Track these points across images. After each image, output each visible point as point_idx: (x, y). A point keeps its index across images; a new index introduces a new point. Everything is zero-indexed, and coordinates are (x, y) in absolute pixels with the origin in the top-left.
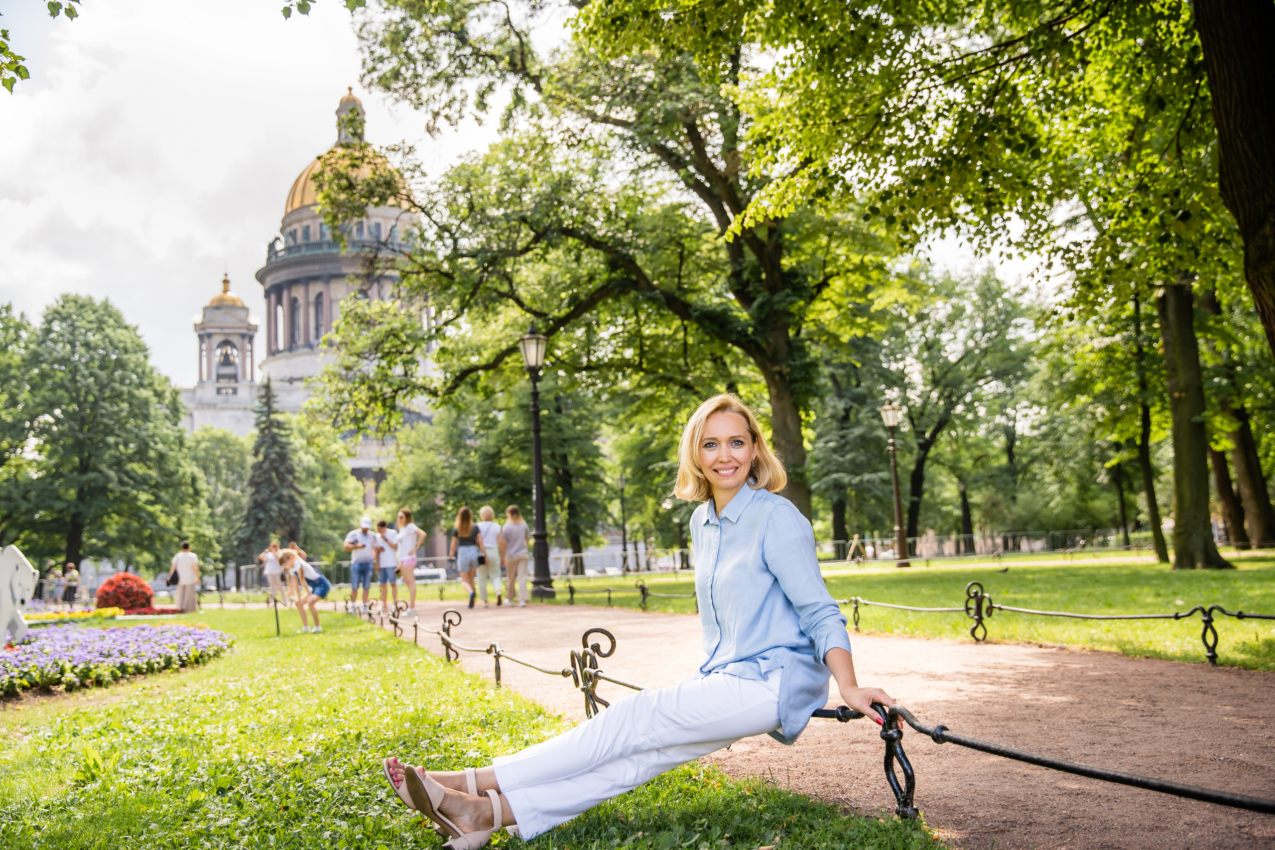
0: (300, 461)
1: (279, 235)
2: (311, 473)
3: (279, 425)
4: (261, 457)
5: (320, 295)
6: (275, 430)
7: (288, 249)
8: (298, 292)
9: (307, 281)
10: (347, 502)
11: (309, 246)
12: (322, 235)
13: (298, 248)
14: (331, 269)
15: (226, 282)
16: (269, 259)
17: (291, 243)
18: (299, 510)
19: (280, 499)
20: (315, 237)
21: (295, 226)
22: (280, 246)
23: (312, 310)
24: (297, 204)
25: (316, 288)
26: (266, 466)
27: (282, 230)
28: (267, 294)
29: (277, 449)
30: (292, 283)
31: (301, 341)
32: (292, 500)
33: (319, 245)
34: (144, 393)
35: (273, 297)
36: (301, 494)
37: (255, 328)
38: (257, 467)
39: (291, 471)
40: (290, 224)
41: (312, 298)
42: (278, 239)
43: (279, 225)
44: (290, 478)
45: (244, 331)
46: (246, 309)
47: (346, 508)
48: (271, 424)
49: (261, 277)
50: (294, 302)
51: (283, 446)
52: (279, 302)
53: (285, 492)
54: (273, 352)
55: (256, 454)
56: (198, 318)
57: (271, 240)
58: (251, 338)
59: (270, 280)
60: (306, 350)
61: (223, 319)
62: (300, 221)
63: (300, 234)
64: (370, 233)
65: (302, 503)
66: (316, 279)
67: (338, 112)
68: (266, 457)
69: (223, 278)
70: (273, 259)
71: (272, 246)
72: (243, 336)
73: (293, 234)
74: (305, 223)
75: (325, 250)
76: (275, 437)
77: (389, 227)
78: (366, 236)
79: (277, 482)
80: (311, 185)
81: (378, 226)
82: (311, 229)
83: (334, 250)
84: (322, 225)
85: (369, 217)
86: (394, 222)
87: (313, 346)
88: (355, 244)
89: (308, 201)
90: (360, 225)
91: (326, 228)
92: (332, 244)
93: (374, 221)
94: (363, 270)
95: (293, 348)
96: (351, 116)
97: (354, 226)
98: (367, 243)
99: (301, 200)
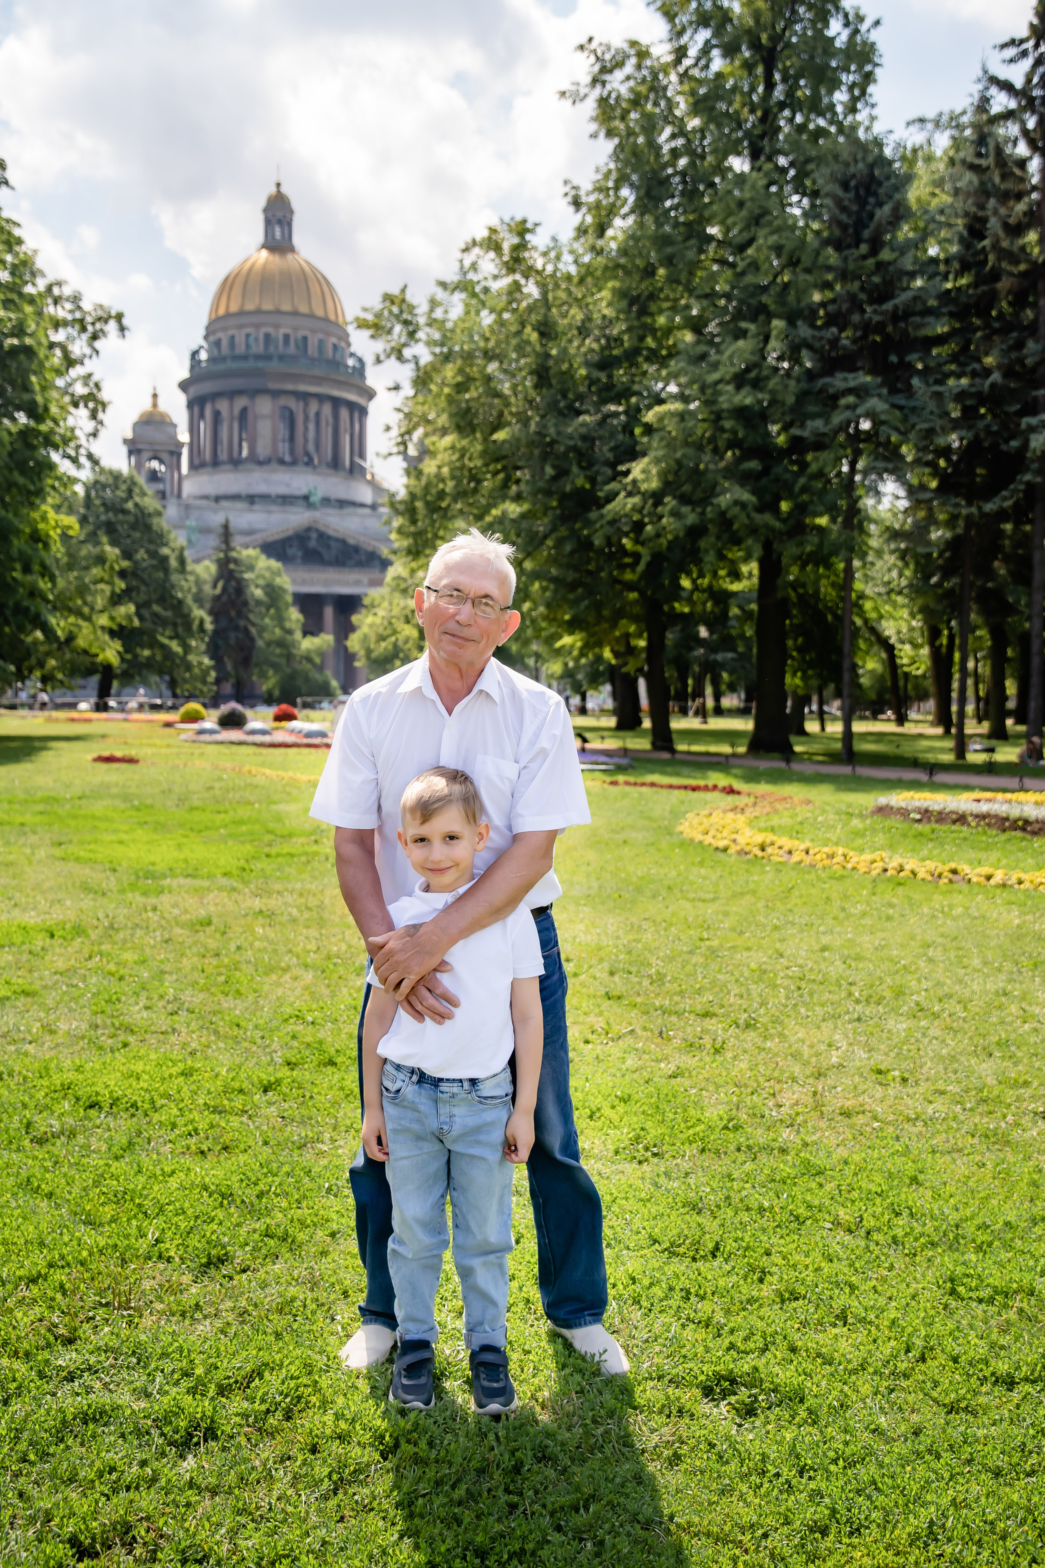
0: (253, 595)
1: (202, 343)
2: (258, 603)
3: (236, 561)
4: (218, 591)
5: (244, 411)
6: (232, 566)
7: (211, 360)
8: (223, 406)
9: (232, 394)
10: (290, 632)
11: (236, 358)
12: (248, 346)
13: (223, 359)
14: (255, 383)
15: (155, 396)
16: (192, 368)
17: (216, 352)
18: (252, 640)
19: (237, 628)
20: (241, 349)
21: (220, 335)
22: (203, 356)
23: (236, 426)
24: (222, 311)
25: (241, 402)
26: (224, 599)
27: (206, 338)
28: (190, 405)
29: (233, 583)
30: (215, 396)
31: (223, 456)
32: (246, 631)
33: (245, 358)
34: (165, 551)
35: (196, 410)
36: (254, 625)
37: (181, 445)
38: (217, 598)
39: (246, 603)
40: (214, 332)
41: (237, 411)
42: (201, 347)
43: (202, 332)
44: (245, 610)
45: (173, 448)
46: (175, 426)
47: (288, 637)
48: (228, 560)
49: (184, 386)
50: (217, 415)
51: (240, 581)
52: (202, 416)
53: (242, 623)
54: (192, 466)
55: (215, 586)
56: (129, 434)
57: (195, 347)
58: (179, 455)
59: (193, 390)
60: (229, 467)
61: (151, 433)
62: (225, 329)
63: (225, 343)
64: (297, 347)
65: (253, 630)
66: (240, 392)
67: (266, 210)
68: (224, 589)
69: (151, 392)
70: (197, 369)
71: (195, 354)
72: (172, 453)
73: (218, 344)
74: (231, 332)
75: (251, 364)
76: (231, 572)
77: (316, 341)
78: (292, 349)
79: (233, 613)
80: (237, 291)
81: (305, 339)
82: (237, 339)
83: (260, 364)
84: (248, 336)
85: (296, 329)
86: (320, 336)
87: (236, 462)
88: (282, 358)
89: (234, 308)
90: (287, 337)
91: (251, 339)
92: (258, 357)
93: (301, 333)
94: (290, 387)
95: (216, 463)
96: (279, 214)
97: (281, 338)
98: (294, 358)
99: (228, 307)
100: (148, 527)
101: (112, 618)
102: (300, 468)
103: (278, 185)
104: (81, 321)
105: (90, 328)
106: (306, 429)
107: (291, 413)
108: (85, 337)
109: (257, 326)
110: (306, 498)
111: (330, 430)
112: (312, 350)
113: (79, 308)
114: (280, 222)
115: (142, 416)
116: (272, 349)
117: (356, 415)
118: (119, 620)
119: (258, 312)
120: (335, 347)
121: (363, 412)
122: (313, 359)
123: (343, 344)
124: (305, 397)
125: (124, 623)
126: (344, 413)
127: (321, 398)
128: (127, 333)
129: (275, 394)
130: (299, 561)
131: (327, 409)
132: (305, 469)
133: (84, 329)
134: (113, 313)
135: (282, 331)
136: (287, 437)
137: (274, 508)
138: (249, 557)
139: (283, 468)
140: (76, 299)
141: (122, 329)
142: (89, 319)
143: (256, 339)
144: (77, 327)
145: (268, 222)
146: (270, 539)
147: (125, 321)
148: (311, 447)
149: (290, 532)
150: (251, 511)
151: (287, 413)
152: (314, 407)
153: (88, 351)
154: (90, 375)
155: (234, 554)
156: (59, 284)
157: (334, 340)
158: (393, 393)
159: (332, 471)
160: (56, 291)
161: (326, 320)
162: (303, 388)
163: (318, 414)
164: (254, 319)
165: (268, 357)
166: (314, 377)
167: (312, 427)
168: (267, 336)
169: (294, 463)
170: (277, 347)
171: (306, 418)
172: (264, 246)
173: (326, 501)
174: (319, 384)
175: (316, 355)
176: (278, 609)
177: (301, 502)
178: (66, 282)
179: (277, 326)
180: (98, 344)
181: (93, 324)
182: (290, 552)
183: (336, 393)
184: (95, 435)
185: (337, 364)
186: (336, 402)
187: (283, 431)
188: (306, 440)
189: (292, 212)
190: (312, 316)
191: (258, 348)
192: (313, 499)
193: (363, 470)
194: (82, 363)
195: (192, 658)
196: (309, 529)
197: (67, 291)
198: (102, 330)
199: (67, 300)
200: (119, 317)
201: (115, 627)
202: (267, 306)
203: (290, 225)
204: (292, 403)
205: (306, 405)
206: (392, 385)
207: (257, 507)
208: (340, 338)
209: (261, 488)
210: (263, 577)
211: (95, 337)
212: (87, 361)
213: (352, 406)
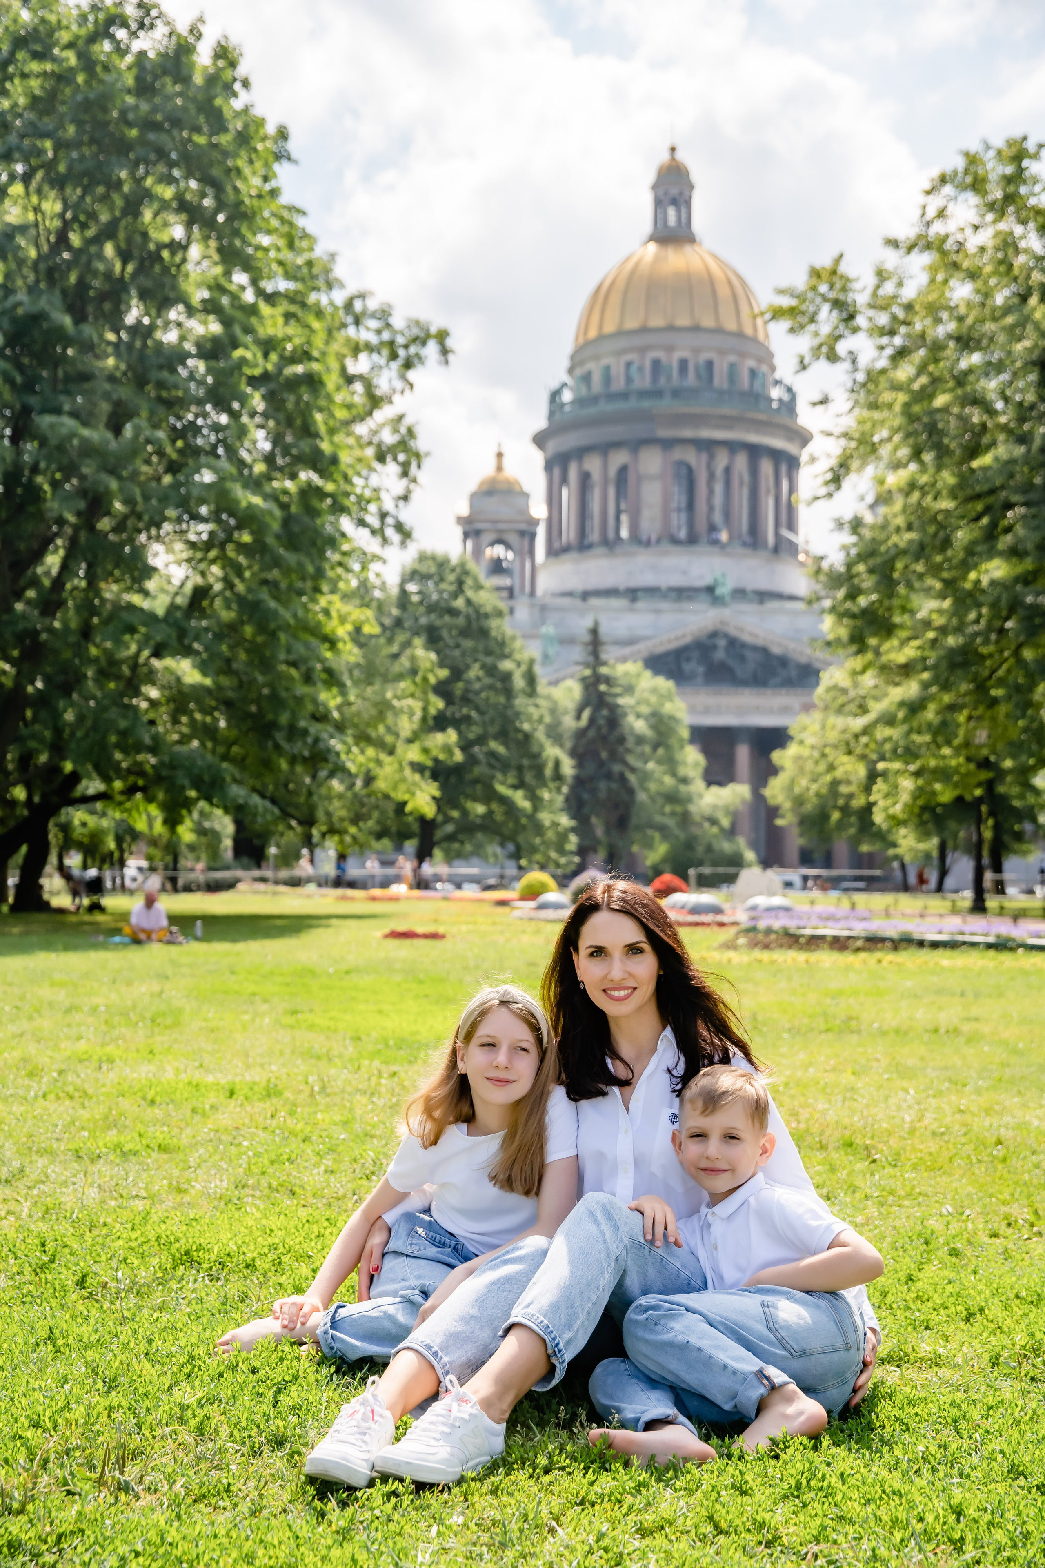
0: (632, 728)
1: (566, 378)
2: (640, 740)
3: (608, 680)
4: (584, 722)
5: (623, 471)
6: (603, 688)
7: (579, 402)
8: (593, 464)
9: (605, 448)
10: (685, 781)
11: (612, 397)
12: (629, 380)
13: (594, 400)
14: (639, 430)
15: (500, 455)
16: (551, 415)
17: (584, 391)
18: (631, 792)
19: (609, 776)
20: (619, 384)
21: (590, 366)
22: (567, 396)
23: (612, 493)
24: (593, 334)
25: (618, 458)
26: (591, 734)
27: (571, 371)
28: (549, 466)
29: (605, 712)
30: (581, 452)
31: (594, 536)
32: (623, 779)
33: (624, 396)
34: (506, 665)
35: (557, 472)
36: (633, 770)
37: (535, 522)
38: (580, 734)
39: (622, 740)
40: (582, 363)
41: (612, 472)
42: (565, 385)
43: (566, 363)
44: (621, 749)
45: (523, 527)
46: (527, 496)
47: (683, 788)
48: (598, 679)
49: (540, 440)
50: (585, 478)
51: (614, 709)
52: (564, 480)
53: (616, 768)
54: (553, 552)
55: (578, 717)
56: (464, 510)
57: (555, 385)
58: (533, 536)
59: (553, 446)
60: (601, 550)
61: (494, 507)
62: (597, 358)
63: (596, 377)
64: (698, 376)
65: (632, 778)
66: (617, 445)
67: (655, 187)
68: (592, 721)
70: (558, 416)
71: (555, 395)
72: (522, 533)
73: (587, 378)
74: (605, 362)
75: (633, 403)
76: (601, 696)
77: (725, 366)
78: (691, 380)
79: (604, 755)
80: (615, 300)
81: (710, 364)
82: (613, 372)
83: (646, 404)
84: (629, 365)
85: (696, 351)
86: (732, 358)
87: (611, 543)
88: (676, 393)
89: (610, 328)
90: (683, 364)
91: (634, 369)
92: (643, 394)
93: (704, 356)
94: (688, 433)
95: (583, 545)
96: (674, 191)
97: (675, 365)
98: (694, 393)
99: (601, 326)
100: (484, 633)
101: (425, 751)
102: (702, 548)
103: (673, 149)
104: (391, 343)
105: (402, 352)
106: (711, 492)
107: (690, 470)
108: (395, 365)
109: (643, 350)
110: (710, 590)
111: (745, 492)
112: (720, 380)
113: (388, 325)
114: (674, 202)
115: (482, 484)
116: (662, 381)
117: (784, 468)
118: (435, 752)
119: (644, 330)
120: (753, 373)
121: (793, 463)
122: (721, 392)
123: (764, 368)
124: (708, 446)
125: (442, 757)
126: (766, 467)
127: (732, 447)
128: (451, 357)
129: (667, 444)
130: (700, 680)
131: (741, 462)
132: (709, 548)
133: (394, 356)
134: (433, 330)
135: (677, 355)
136: (683, 504)
137: (664, 605)
138: (626, 674)
139: (677, 549)
140: (384, 315)
141: (445, 352)
142: (400, 340)
143: (641, 369)
144: (385, 352)
145: (659, 203)
146: (660, 650)
147: (450, 343)
148: (718, 518)
149: (688, 640)
150: (631, 610)
151: (684, 471)
152: (722, 460)
153: (399, 384)
154: (401, 418)
155: (604, 670)
156: (362, 296)
157: (751, 363)
158: (820, 408)
159: (748, 551)
160: (358, 306)
161: (740, 335)
162: (706, 433)
163: (728, 470)
164: (638, 341)
165: (656, 394)
166: (724, 417)
167: (719, 488)
168: (656, 364)
169: (692, 540)
170: (669, 378)
171: (711, 476)
172: (652, 238)
173: (740, 594)
174: (730, 428)
175: (725, 386)
176: (668, 747)
177: (704, 596)
178: (371, 293)
179: (670, 349)
180: (411, 375)
181: (406, 347)
182: (687, 667)
183: (753, 438)
184: (405, 498)
185: (757, 398)
186: (754, 452)
187: (678, 498)
188: (711, 508)
189: (691, 187)
190: (719, 331)
191: (644, 382)
192: (719, 591)
193: (793, 549)
194: (390, 402)
195: (545, 817)
196: (714, 635)
197: (372, 304)
198: (417, 355)
199: (373, 316)
200: (442, 336)
201: (429, 763)
202: (657, 322)
203: (688, 204)
204: (691, 456)
205: (711, 457)
206: (817, 397)
207: (640, 605)
208: (760, 360)
209: (647, 579)
210: (647, 702)
211: (408, 365)
212: (396, 398)
213: (777, 456)
